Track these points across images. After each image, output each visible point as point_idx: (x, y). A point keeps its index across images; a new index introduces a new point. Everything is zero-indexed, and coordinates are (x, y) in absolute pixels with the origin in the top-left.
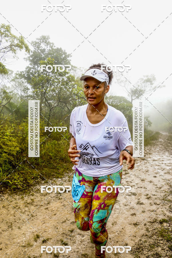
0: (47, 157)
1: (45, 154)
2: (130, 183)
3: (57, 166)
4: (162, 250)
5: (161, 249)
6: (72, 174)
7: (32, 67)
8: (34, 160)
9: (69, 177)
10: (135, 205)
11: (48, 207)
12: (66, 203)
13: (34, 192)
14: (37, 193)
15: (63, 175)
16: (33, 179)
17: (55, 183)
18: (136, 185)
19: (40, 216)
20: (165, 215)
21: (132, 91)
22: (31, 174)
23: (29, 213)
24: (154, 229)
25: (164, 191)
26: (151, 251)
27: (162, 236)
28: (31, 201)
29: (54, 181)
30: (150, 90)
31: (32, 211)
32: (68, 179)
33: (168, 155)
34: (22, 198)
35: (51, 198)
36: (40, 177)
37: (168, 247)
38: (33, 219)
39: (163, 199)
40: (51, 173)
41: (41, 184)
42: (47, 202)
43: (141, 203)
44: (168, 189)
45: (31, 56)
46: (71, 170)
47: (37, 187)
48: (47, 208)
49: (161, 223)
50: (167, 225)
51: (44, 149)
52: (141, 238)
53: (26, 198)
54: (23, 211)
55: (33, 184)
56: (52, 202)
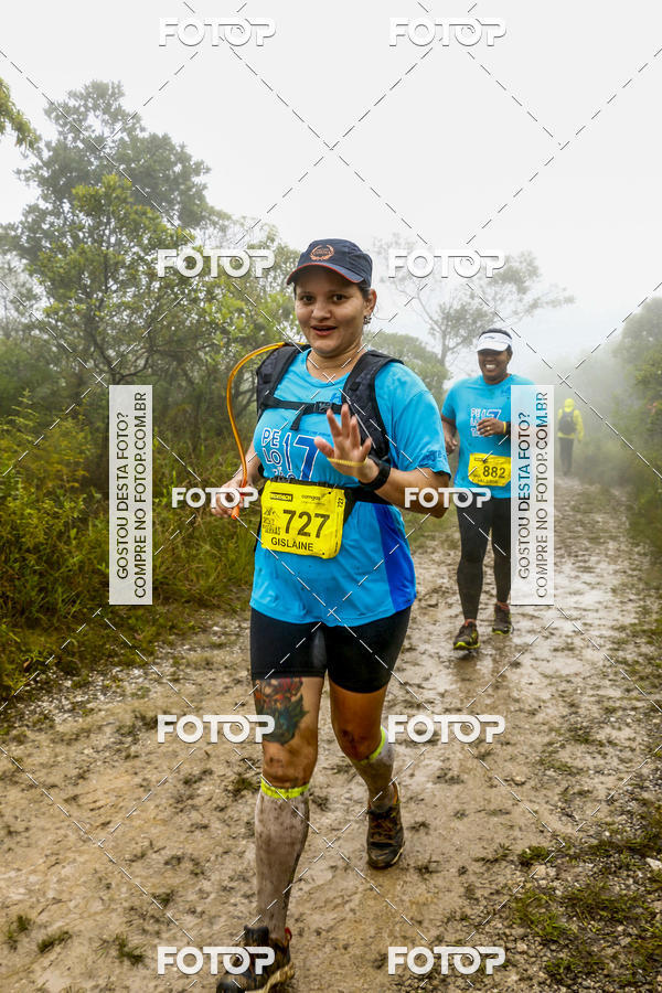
0: (90, 579)
1: (81, 568)
2: (416, 689)
3: (129, 618)
4: (520, 980)
5: (515, 977)
6: (189, 650)
7: (50, 207)
8: (33, 594)
9: (176, 664)
10: (430, 785)
11: (78, 791)
12: (153, 777)
13: (25, 728)
14: (40, 730)
15: (152, 654)
16: (28, 670)
18: (438, 697)
19: (41, 834)
20: (542, 832)
21: (447, 317)
22: (19, 649)
24: (498, 892)
25: (545, 728)
26: (478, 986)
27: (526, 921)
28: (10, 766)
29: (115, 679)
30: (516, 313)
31: (9, 809)
32: (172, 670)
33: (573, 574)
35: (94, 755)
36: (57, 665)
37: (546, 969)
38: (13, 846)
39: (541, 762)
40: (105, 644)
41: (61, 690)
42: (76, 772)
43: (452, 778)
44: (563, 717)
45: (47, 164)
46: (184, 634)
47: (39, 706)
48: (75, 798)
49: (526, 863)
50: (547, 874)
51: (80, 546)
52: (442, 929)
55: (27, 691)
56: (97, 769)
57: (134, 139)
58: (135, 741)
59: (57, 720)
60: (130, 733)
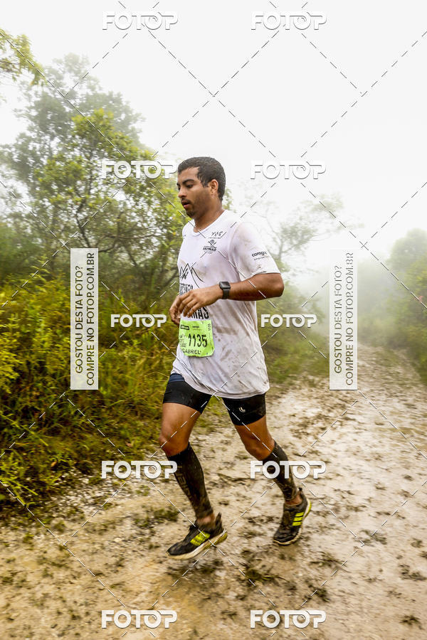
0: (91, 398)
2: (348, 495)
10: (399, 580)
11: (119, 577)
13: (62, 519)
14: (74, 520)
16: (55, 469)
17: (125, 485)
18: (367, 502)
22: (46, 451)
23: (59, 604)
28: (58, 552)
30: (328, 231)
34: (27, 540)
36: (76, 465)
40: (107, 449)
41: (82, 487)
42: (112, 561)
45: (36, 106)
47: (69, 500)
53: (40, 541)
54: (39, 595)
55: (57, 487)
56: (130, 557)
57: (96, 95)
58: (153, 533)
59: (86, 512)
60: (146, 526)
